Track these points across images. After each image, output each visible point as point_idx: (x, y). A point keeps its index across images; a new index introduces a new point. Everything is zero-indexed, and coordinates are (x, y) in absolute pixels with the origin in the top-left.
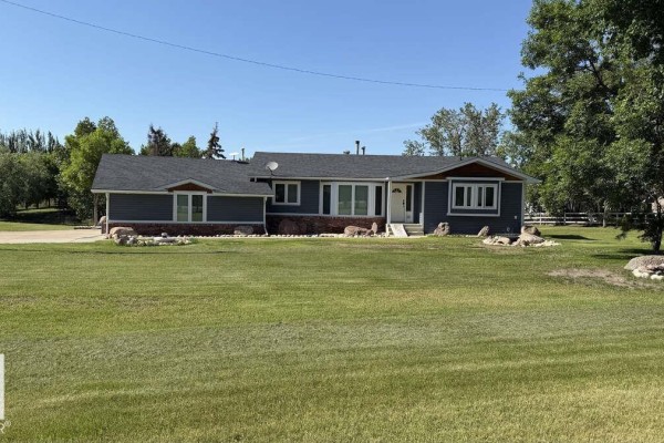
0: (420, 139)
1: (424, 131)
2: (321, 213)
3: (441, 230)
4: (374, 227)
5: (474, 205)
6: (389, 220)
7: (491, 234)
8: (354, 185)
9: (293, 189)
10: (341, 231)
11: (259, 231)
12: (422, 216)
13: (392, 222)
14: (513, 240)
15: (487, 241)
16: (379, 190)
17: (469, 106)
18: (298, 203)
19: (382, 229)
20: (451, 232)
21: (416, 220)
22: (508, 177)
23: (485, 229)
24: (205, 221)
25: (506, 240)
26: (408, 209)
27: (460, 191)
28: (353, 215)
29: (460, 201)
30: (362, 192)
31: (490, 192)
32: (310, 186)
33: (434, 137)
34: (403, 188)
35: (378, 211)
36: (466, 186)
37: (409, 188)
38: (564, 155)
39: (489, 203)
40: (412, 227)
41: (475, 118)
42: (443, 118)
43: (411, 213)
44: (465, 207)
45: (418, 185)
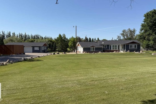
0: (120, 35)
1: (121, 34)
2: (110, 49)
3: (128, 51)
4: (118, 51)
5: (133, 48)
6: (120, 50)
7: (136, 52)
8: (115, 45)
9: (105, 46)
10: (113, 52)
11: (102, 52)
12: (125, 50)
13: (121, 50)
14: (139, 52)
15: (136, 53)
16: (118, 46)
17: (129, 29)
18: (106, 48)
19: (119, 51)
20: (130, 52)
21: (124, 50)
22: (138, 43)
23: (135, 51)
24: (95, 51)
25: (138, 52)
26: (123, 48)
27: (131, 46)
28: (115, 50)
29: (131, 47)
30: (116, 46)
31: (135, 46)
32: (108, 46)
33: (123, 35)
34: (122, 45)
35: (118, 49)
36: (132, 45)
37: (123, 45)
38: (145, 42)
39: (135, 47)
40: (124, 51)
41: (131, 31)
42: (124, 31)
43: (123, 49)
44: (132, 48)
45: (124, 45)
